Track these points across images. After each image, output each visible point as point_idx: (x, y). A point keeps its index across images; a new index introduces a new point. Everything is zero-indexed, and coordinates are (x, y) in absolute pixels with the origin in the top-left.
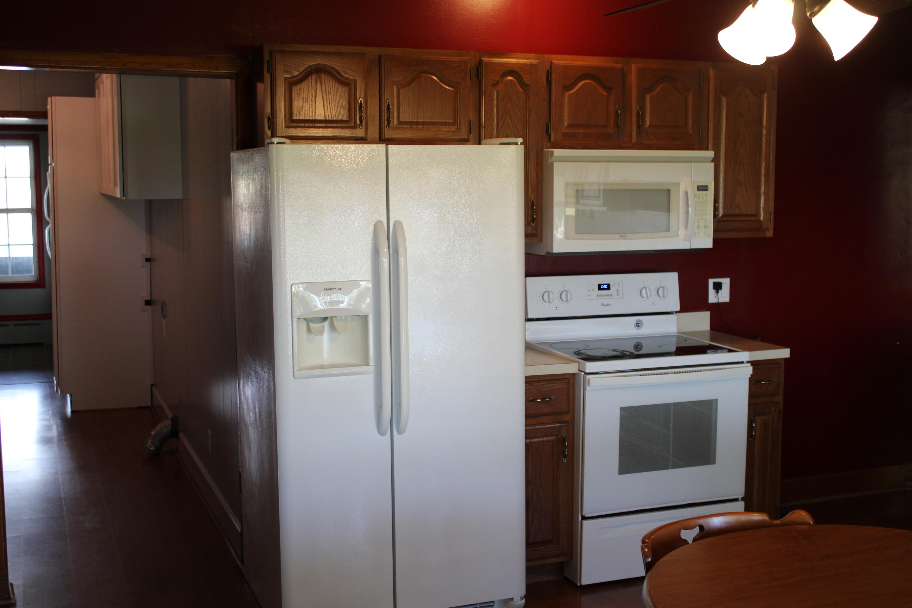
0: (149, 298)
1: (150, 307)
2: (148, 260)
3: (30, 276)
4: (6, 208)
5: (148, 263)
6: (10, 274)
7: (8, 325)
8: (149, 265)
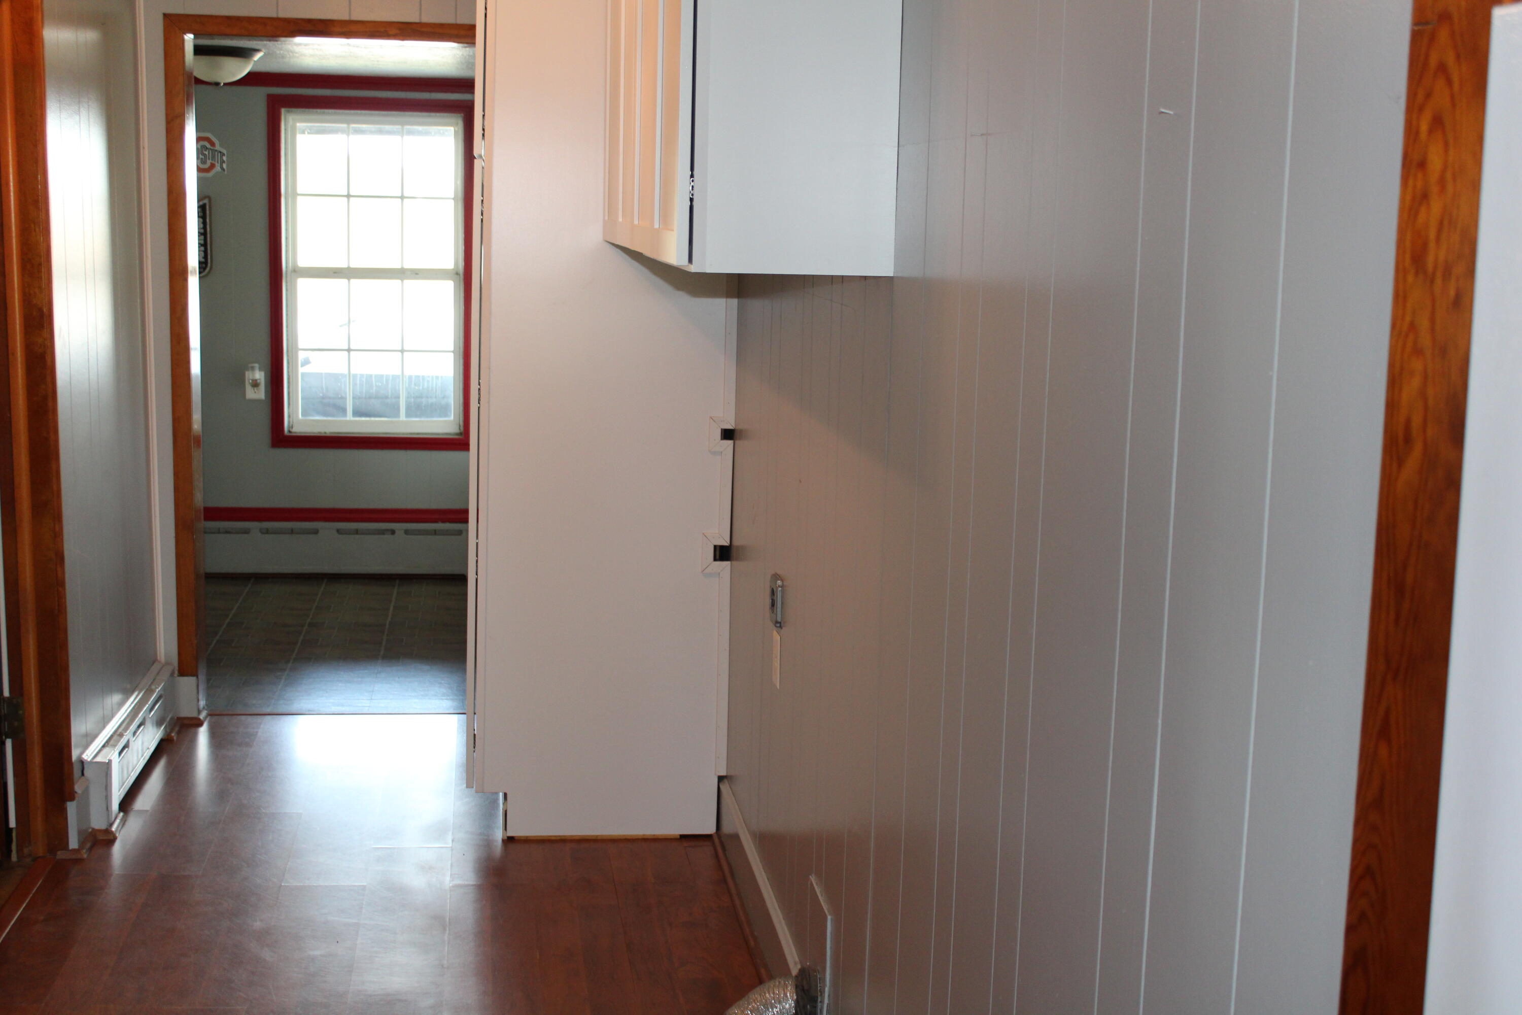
0: (725, 542)
1: (726, 564)
2: (728, 434)
3: (446, 421)
4: (399, 267)
5: (730, 443)
6: (402, 417)
7: (393, 532)
8: (733, 444)
